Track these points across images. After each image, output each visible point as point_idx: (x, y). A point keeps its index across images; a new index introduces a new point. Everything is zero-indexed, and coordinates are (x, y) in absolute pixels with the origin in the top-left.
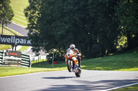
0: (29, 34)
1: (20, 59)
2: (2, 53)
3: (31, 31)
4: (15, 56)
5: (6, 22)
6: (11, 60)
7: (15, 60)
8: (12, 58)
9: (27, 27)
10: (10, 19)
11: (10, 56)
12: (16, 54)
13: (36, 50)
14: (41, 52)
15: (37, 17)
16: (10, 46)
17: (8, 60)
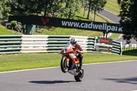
0: (121, 22)
1: (111, 46)
2: (94, 39)
3: (123, 19)
4: (106, 43)
5: (98, 9)
6: (102, 47)
7: (106, 47)
8: (103, 44)
9: (119, 14)
10: (103, 6)
11: (101, 42)
12: (108, 41)
13: (127, 38)
14: (132, 40)
15: (129, 4)
16: (102, 33)
17: (100, 47)
